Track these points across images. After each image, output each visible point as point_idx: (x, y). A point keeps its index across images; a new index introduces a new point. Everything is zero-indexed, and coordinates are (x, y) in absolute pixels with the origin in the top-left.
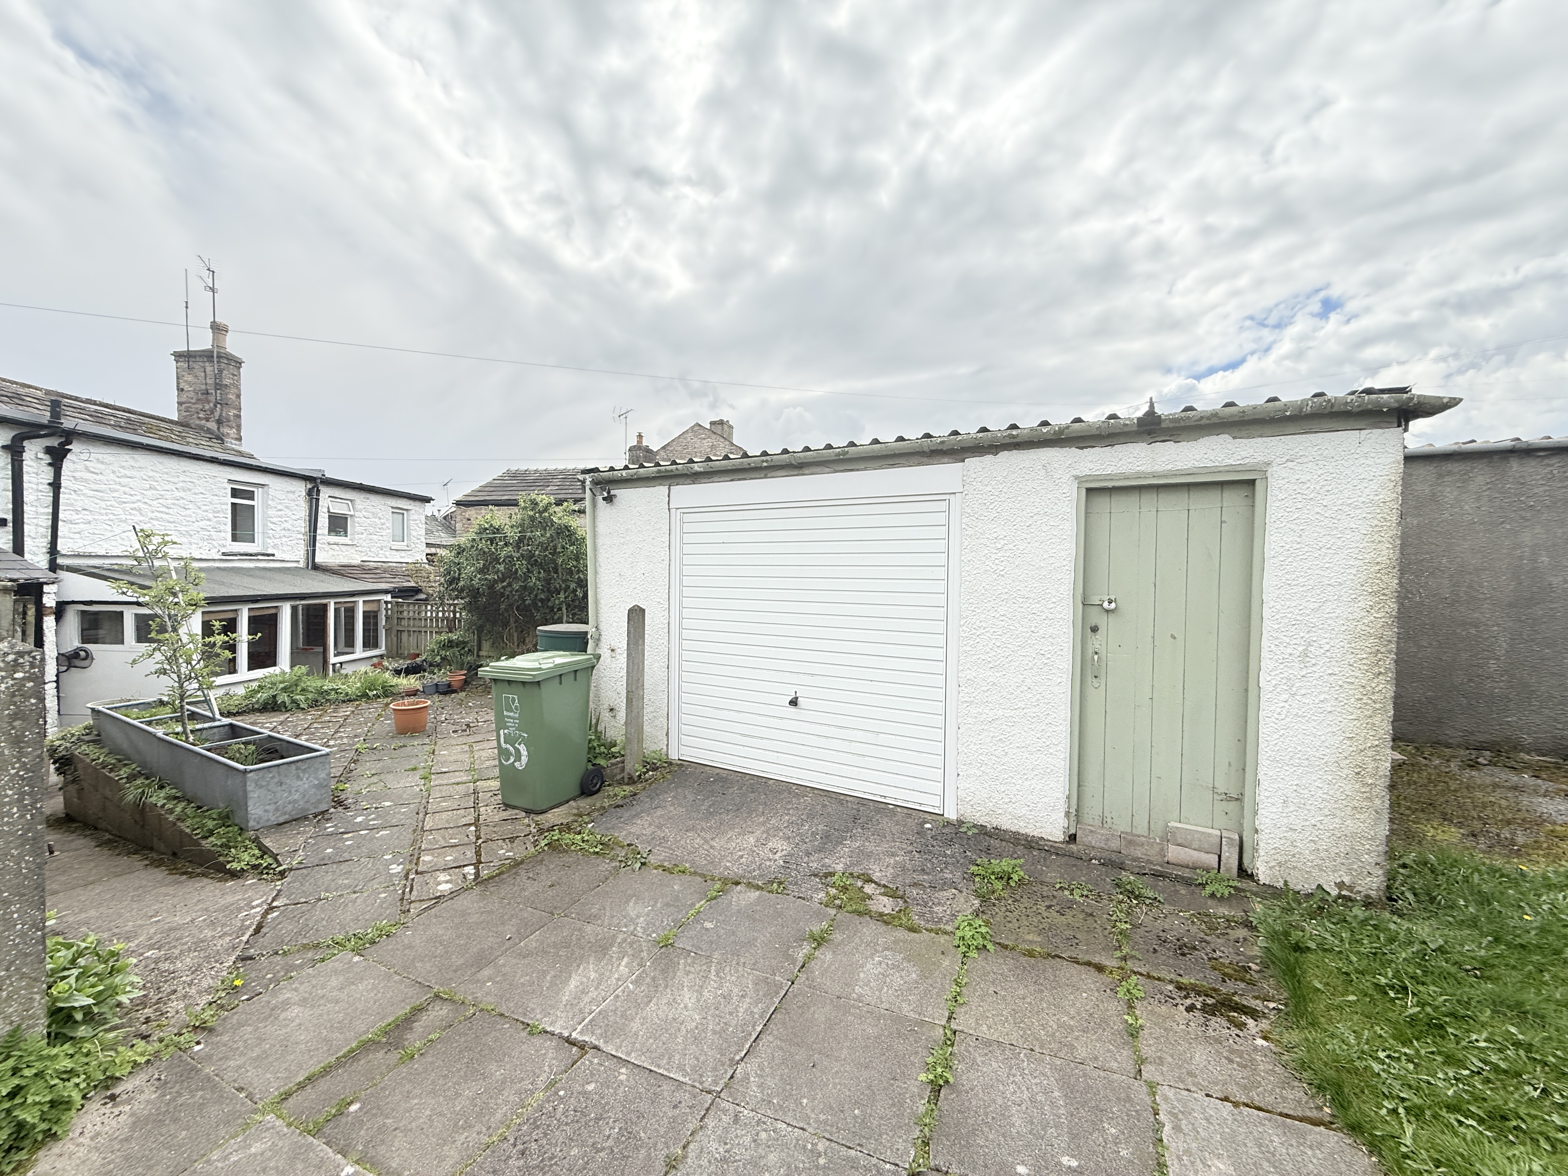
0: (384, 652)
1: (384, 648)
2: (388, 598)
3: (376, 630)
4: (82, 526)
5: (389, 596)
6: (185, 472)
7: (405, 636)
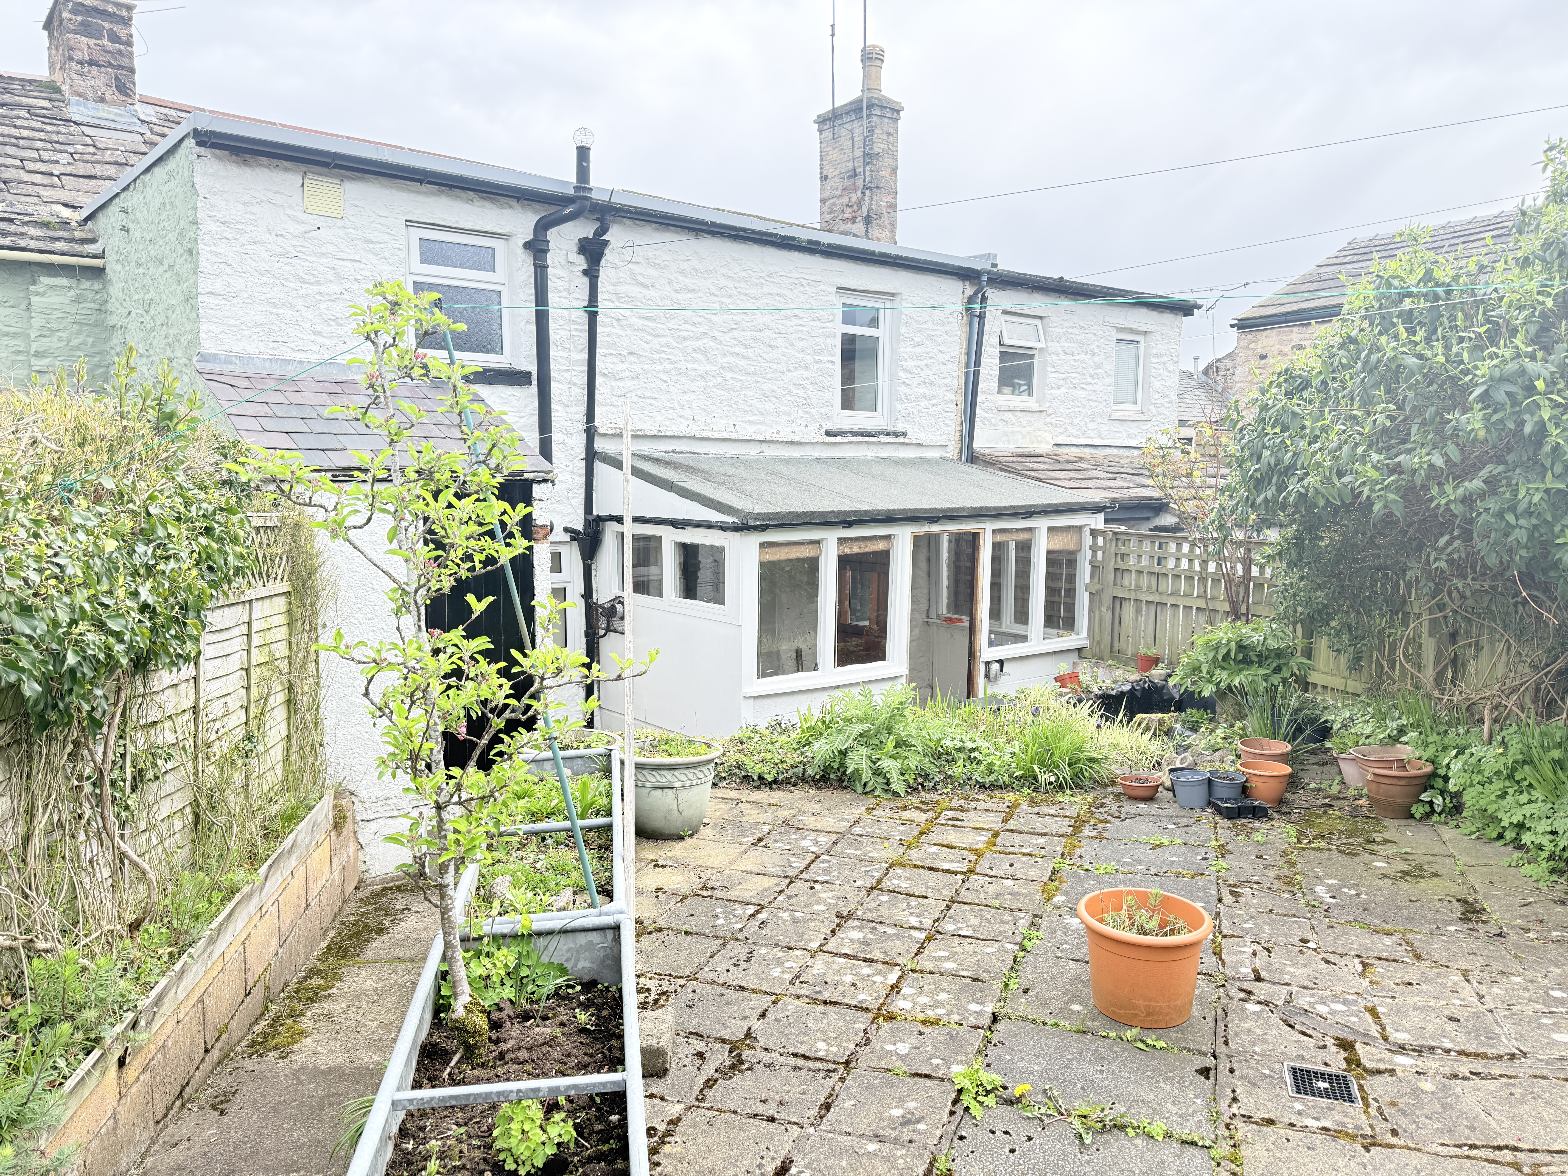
0: (1085, 643)
1: (1085, 633)
2: (1097, 521)
3: (1071, 592)
4: (629, 383)
5: (1101, 517)
6: (770, 275)
7: (1128, 611)
